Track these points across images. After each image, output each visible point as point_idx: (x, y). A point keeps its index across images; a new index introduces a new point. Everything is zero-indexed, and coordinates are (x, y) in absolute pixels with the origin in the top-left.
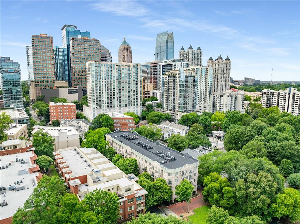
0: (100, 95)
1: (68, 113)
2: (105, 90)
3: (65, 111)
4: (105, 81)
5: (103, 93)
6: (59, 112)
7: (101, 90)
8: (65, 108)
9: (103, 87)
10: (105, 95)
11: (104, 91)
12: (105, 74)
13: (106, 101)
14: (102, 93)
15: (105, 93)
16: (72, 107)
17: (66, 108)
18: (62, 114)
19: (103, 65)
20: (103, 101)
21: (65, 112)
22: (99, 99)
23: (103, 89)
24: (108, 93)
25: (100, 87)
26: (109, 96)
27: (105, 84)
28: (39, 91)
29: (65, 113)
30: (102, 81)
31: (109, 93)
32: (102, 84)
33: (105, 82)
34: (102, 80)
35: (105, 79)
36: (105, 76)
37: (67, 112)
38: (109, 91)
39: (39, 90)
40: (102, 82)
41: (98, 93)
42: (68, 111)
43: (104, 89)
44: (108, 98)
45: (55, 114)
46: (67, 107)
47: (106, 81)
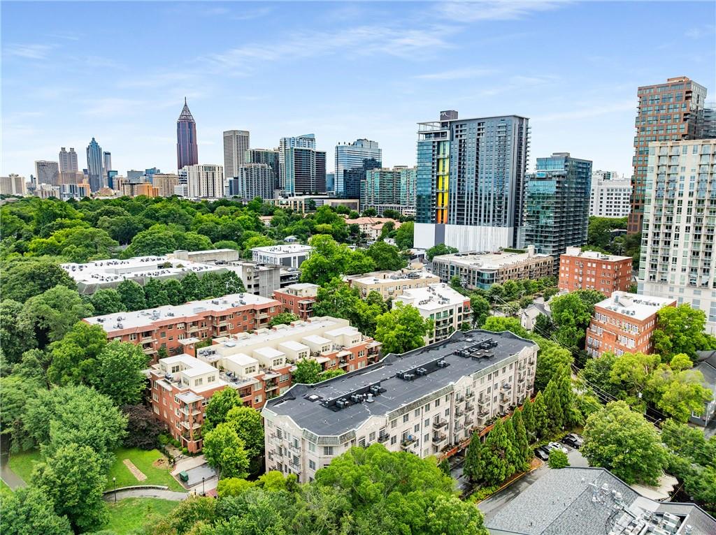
0: (667, 243)
1: (593, 280)
2: (688, 229)
3: (589, 272)
4: (691, 199)
5: (677, 236)
6: (576, 274)
7: (673, 228)
8: (589, 265)
9: (679, 218)
10: (686, 245)
11: (682, 232)
12: (693, 178)
13: (684, 262)
14: (673, 236)
15: (687, 237)
16: (604, 267)
17: (592, 265)
18: (581, 279)
19: (690, 149)
20: (675, 260)
21: (588, 276)
22: (660, 252)
23: (677, 225)
24: (697, 237)
25: (670, 219)
26: (702, 248)
27: (689, 211)
28: (636, 224)
29: (588, 279)
30: (680, 199)
31: (703, 239)
32: (679, 210)
33: (690, 203)
34: (681, 195)
35: (691, 194)
36: (692, 185)
37: (593, 276)
38: (704, 231)
39: (637, 221)
40: (680, 202)
41: (662, 237)
42: (594, 273)
43: (683, 225)
44: (696, 253)
45: (567, 275)
46: (594, 265)
47: (693, 199)
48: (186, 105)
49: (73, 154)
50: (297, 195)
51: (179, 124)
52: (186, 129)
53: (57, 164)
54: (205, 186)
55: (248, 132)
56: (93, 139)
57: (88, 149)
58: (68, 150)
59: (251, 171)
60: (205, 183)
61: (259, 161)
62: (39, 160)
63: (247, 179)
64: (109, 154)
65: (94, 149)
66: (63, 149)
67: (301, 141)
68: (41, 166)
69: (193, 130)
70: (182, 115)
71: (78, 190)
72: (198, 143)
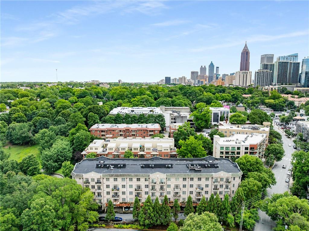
48: (246, 45)
49: (205, 68)
50: (278, 85)
51: (242, 53)
52: (245, 55)
53: (198, 72)
54: (242, 81)
55: (274, 55)
56: (212, 62)
57: (209, 66)
58: (203, 67)
59: (260, 74)
60: (242, 79)
61: (267, 68)
62: (192, 71)
63: (258, 77)
64: (218, 67)
65: (212, 66)
66: (202, 66)
67: (289, 57)
68: (193, 73)
69: (248, 55)
70: (244, 49)
71: (201, 82)
72: (250, 61)
